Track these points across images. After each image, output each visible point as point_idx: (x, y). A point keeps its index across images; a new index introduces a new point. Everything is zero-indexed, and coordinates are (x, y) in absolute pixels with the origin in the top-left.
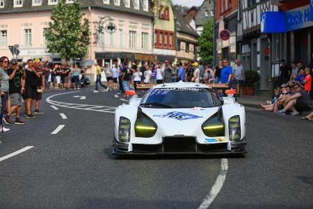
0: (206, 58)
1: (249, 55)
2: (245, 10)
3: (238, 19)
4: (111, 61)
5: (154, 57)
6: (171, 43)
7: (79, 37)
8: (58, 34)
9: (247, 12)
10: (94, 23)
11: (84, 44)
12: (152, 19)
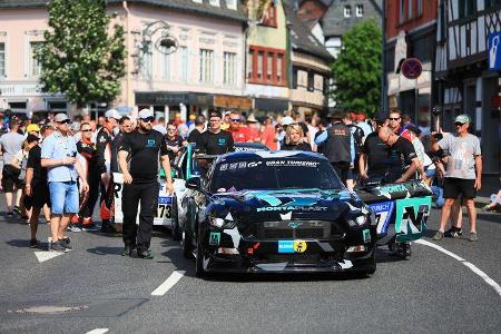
0: (347, 104)
1: (458, 107)
2: (454, 23)
3: (439, 39)
4: (167, 109)
5: (250, 102)
6: (279, 74)
7: (105, 61)
8: (63, 55)
9: (457, 28)
10: (132, 32)
11: (114, 76)
12: (244, 26)
